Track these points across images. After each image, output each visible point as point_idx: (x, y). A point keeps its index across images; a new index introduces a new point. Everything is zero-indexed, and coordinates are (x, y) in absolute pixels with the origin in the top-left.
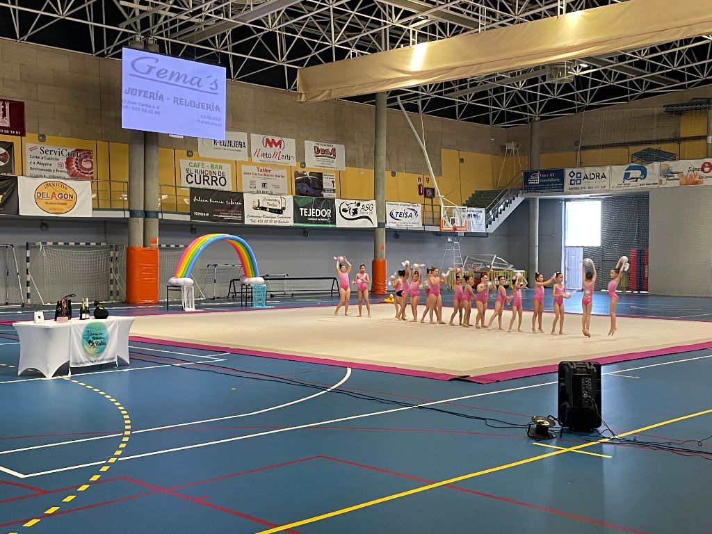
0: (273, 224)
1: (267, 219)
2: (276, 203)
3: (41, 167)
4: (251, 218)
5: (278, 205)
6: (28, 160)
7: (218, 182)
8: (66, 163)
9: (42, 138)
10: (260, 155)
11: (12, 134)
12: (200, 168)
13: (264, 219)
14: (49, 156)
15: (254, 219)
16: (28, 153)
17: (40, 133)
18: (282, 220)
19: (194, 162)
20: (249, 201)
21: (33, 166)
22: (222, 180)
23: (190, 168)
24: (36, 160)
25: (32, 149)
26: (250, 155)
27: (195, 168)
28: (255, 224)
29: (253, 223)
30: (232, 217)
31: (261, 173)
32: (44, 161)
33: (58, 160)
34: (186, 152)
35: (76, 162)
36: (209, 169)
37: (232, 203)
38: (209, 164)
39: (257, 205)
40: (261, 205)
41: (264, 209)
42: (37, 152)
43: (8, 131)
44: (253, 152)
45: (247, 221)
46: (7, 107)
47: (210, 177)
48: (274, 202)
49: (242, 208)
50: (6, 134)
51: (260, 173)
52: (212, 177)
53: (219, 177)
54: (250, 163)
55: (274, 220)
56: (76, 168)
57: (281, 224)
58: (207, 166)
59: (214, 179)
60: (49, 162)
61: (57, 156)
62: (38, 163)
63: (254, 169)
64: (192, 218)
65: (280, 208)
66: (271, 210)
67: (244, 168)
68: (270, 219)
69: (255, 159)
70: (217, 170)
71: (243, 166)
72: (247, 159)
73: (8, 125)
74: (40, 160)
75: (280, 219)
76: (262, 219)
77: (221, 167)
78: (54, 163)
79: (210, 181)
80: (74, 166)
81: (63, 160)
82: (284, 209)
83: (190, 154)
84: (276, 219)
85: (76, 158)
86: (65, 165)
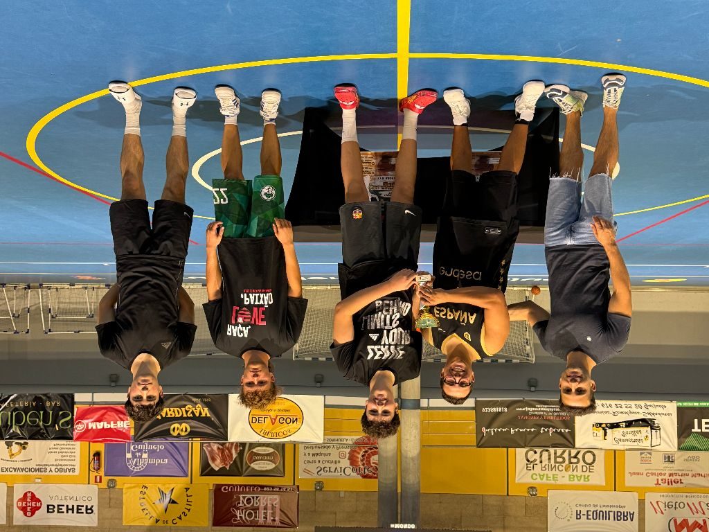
66: (629, 424)
86: (348, 455)
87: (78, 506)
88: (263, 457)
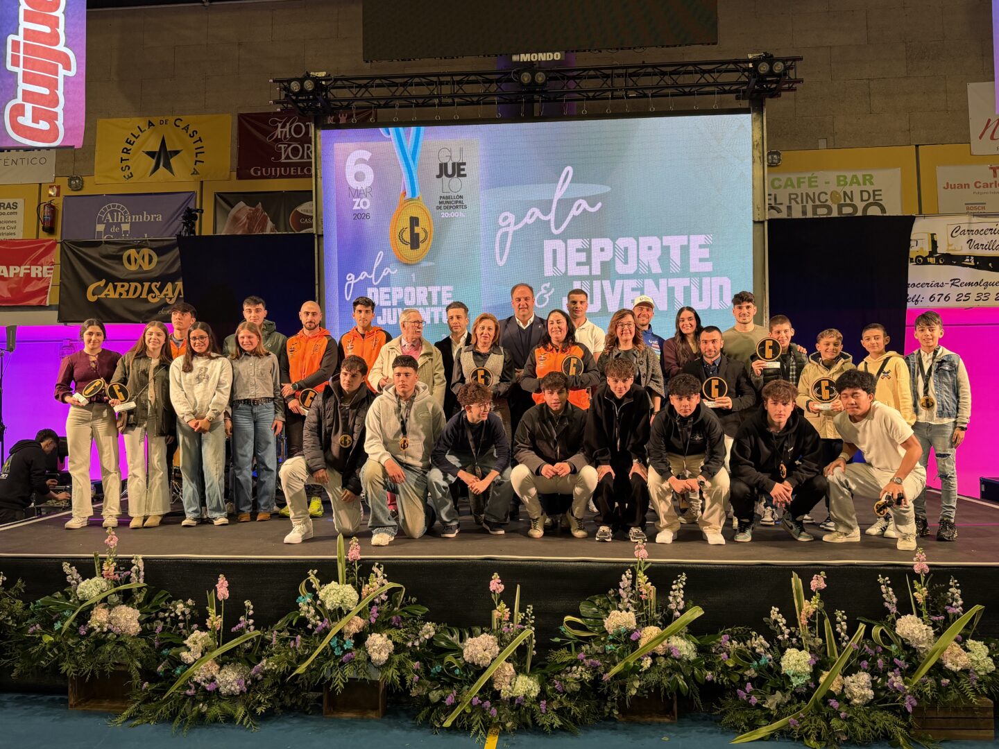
1: (965, 290)
10: (998, 131)
12: (804, 189)
13: (954, 292)
23: (773, 191)
36: (833, 187)
38: (832, 175)
39: (927, 249)
40: (941, 250)
41: (958, 260)
44: (976, 128)
47: (835, 207)
52: (841, 206)
53: (861, 205)
55: (993, 290)
58: (827, 183)
66: (983, 264)
68: (980, 289)
69: (981, 147)
70: (856, 189)
76: (945, 290)
77: (868, 180)
83: (773, 160)
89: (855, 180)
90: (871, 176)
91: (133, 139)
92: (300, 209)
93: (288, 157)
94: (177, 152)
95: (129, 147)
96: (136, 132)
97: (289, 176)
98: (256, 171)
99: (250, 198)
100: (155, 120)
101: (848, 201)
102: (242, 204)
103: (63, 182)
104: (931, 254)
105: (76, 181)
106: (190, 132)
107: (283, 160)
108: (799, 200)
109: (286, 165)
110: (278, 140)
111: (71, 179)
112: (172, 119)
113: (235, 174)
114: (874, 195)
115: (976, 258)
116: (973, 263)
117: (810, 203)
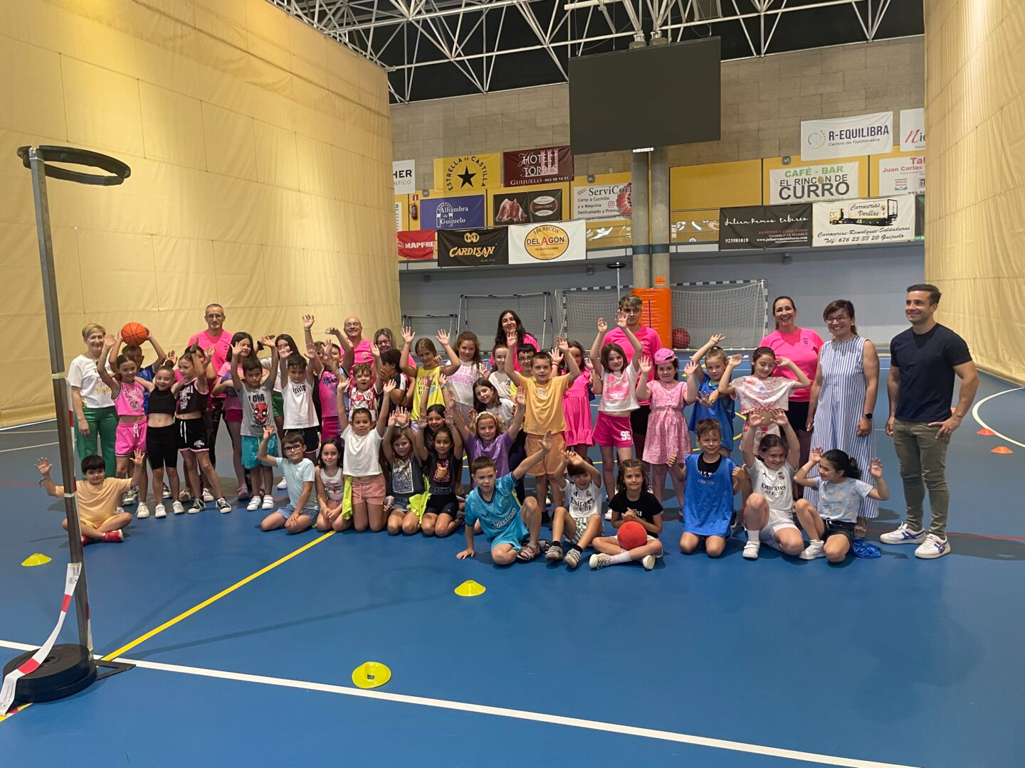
0: (870, 241)
1: (857, 235)
2: (875, 210)
3: (590, 209)
4: (826, 237)
5: (881, 212)
6: (576, 204)
7: (833, 190)
8: (617, 201)
9: (591, 179)
10: (918, 137)
11: (561, 181)
12: (804, 176)
13: (851, 237)
14: (598, 196)
15: (830, 238)
16: (576, 197)
17: (590, 174)
18: (888, 234)
19: (792, 170)
20: (822, 215)
21: (581, 210)
22: (842, 188)
23: (786, 178)
24: (584, 203)
25: (580, 193)
26: (896, 142)
27: (796, 177)
28: (834, 244)
29: (830, 244)
30: (791, 238)
31: (919, 165)
32: (593, 203)
33: (608, 199)
34: (782, 158)
35: (629, 198)
36: (820, 174)
37: (789, 220)
38: (819, 168)
39: (839, 216)
40: (845, 217)
41: (854, 221)
42: (586, 195)
43: (556, 179)
44: (902, 138)
45: (818, 242)
46: (556, 155)
47: (820, 186)
48: (870, 209)
49: (808, 226)
50: (555, 182)
51: (916, 165)
52: (823, 185)
53: (835, 184)
54: (897, 153)
55: (871, 235)
56: (628, 205)
57: (886, 240)
58: (816, 172)
59: (827, 187)
60: (598, 202)
61: (608, 195)
62: (586, 206)
63: (907, 162)
64: (720, 248)
65: (886, 216)
66: (866, 222)
67: (883, 164)
68: (865, 235)
69: (906, 146)
70: (832, 175)
71: (881, 161)
72: (889, 148)
73: (555, 171)
74: (589, 203)
75: (884, 233)
76: (846, 236)
77: (840, 169)
78: (604, 204)
79: (820, 192)
80: (626, 202)
81: (614, 197)
82: (895, 216)
83: (786, 161)
84: (876, 234)
85: (628, 193)
86: (616, 204)
87: (400, 172)
88: (544, 207)
89: (832, 170)
90: (842, 167)
91: (452, 169)
92: (535, 201)
93: (529, 174)
94: (473, 175)
95: (450, 173)
96: (454, 165)
97: (530, 184)
98: (513, 183)
99: (511, 197)
100: (462, 158)
101: (828, 182)
102: (507, 200)
103: (420, 193)
104: (840, 219)
105: (425, 191)
106: (480, 163)
107: (526, 176)
108: (800, 182)
109: (528, 179)
110: (524, 166)
111: (424, 191)
112: (470, 157)
113: (502, 184)
114: (843, 178)
115: (863, 220)
116: (861, 222)
117: (807, 184)
